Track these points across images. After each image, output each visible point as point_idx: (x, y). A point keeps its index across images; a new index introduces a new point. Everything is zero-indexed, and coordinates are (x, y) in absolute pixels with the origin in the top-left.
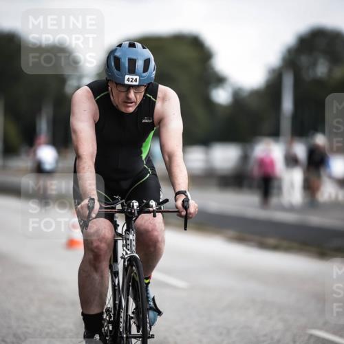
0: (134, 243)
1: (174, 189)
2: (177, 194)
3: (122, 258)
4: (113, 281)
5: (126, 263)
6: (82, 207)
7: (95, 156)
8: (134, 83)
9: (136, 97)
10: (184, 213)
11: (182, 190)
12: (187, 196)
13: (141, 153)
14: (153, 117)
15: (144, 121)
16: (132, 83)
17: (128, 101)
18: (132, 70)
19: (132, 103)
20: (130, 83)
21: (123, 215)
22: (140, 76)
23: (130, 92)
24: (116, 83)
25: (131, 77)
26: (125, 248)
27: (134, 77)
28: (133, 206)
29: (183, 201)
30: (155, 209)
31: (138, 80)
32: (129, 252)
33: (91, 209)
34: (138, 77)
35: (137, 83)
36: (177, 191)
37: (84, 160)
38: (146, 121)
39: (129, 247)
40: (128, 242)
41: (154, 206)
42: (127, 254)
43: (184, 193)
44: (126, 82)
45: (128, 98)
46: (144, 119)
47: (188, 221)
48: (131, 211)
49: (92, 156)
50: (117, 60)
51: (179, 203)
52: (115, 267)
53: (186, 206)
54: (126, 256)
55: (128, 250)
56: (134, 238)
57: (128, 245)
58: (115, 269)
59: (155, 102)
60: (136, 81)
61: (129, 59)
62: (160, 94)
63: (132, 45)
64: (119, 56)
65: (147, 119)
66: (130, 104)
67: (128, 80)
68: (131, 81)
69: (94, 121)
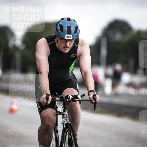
0: (68, 116)
1: (88, 90)
2: (90, 92)
3: (62, 124)
4: (56, 135)
5: (65, 127)
8: (70, 39)
9: (70, 45)
10: (94, 101)
11: (92, 90)
13: (69, 71)
14: (76, 54)
15: (72, 56)
17: (66, 47)
18: (69, 32)
19: (68, 48)
21: (62, 102)
22: (73, 35)
23: (67, 43)
24: (60, 38)
25: (68, 35)
26: (63, 119)
27: (70, 36)
28: (69, 98)
29: (93, 96)
30: (80, 99)
31: (72, 37)
32: (66, 121)
33: (47, 99)
34: (72, 36)
35: (71, 39)
36: (89, 90)
38: (73, 56)
39: (65, 118)
40: (65, 116)
41: (80, 98)
42: (64, 122)
43: (93, 91)
44: (66, 38)
45: (66, 46)
46: (72, 55)
47: (96, 105)
48: (67, 100)
51: (91, 96)
52: (57, 128)
53: (95, 98)
54: (64, 123)
55: (65, 120)
56: (68, 114)
57: (65, 117)
58: (57, 129)
59: (77, 47)
60: (71, 38)
61: (68, 27)
62: (80, 43)
63: (69, 19)
64: (63, 25)
65: (73, 55)
66: (67, 49)
67: (67, 37)
68: (68, 38)
69: (48, 55)
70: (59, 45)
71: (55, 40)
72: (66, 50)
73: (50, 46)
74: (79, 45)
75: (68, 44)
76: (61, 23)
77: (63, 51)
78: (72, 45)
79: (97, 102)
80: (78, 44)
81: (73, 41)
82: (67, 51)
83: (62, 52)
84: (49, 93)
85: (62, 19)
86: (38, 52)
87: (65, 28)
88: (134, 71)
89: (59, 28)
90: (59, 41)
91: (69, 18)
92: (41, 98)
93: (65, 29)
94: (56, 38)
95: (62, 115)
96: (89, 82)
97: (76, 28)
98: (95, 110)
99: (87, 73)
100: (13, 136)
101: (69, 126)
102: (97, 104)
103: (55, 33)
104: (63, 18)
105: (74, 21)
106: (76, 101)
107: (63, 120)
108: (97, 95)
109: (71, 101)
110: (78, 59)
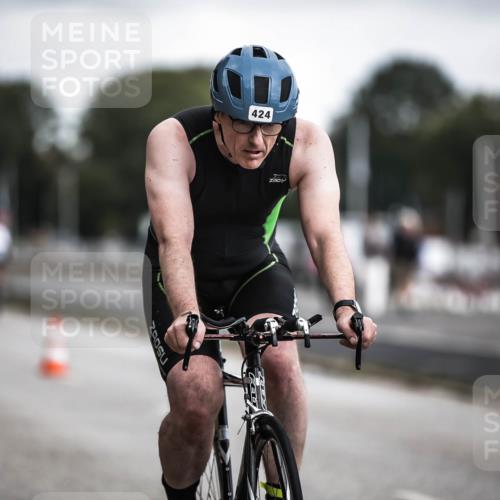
0: (263, 392)
1: (332, 298)
2: (338, 305)
3: (245, 418)
5: (253, 428)
6: (175, 330)
7: (191, 241)
8: (265, 120)
9: (265, 142)
10: (354, 340)
12: (355, 309)
13: (263, 232)
14: (288, 174)
15: (271, 180)
16: (260, 120)
17: (251, 149)
18: (262, 98)
19: (258, 152)
20: (257, 119)
21: (243, 342)
22: (276, 108)
23: (256, 134)
24: (231, 118)
25: (259, 108)
26: (248, 402)
27: (266, 109)
28: (269, 329)
29: (353, 319)
30: (307, 332)
31: (271, 114)
32: (256, 409)
33: (191, 333)
34: (271, 110)
35: (270, 120)
37: (175, 247)
38: (276, 180)
39: (255, 400)
40: (254, 391)
41: (306, 327)
42: (251, 411)
43: (350, 304)
44: (251, 118)
45: (253, 145)
46: (273, 177)
47: (363, 352)
48: (258, 337)
49: (187, 241)
50: (235, 79)
51: (345, 321)
52: (223, 432)
53: (358, 328)
54: (252, 416)
55: (255, 404)
56: (263, 383)
57: (254, 395)
58: (223, 436)
59: (292, 148)
60: (268, 117)
61: (256, 78)
62: (299, 134)
63: (259, 52)
64: (238, 72)
65: (277, 177)
66: (255, 155)
67: (255, 114)
68: (260, 117)
69: (189, 179)
70: (229, 142)
71: (211, 127)
72: (252, 159)
73: (194, 146)
74: (295, 141)
75: (259, 139)
76: (232, 66)
77: (243, 164)
78: (271, 143)
79: (366, 340)
80: (291, 139)
81: (278, 129)
82: (256, 164)
83: (238, 166)
84: (196, 312)
85: (237, 52)
86: (154, 166)
87: (249, 84)
88: (463, 232)
89: (225, 82)
90: (227, 130)
91: (262, 49)
92: (170, 329)
93: (247, 86)
94: (216, 118)
95: (242, 389)
96: (334, 270)
97: (287, 83)
98: (358, 368)
99: (326, 238)
100: (54, 455)
101: (268, 427)
102: (365, 348)
103: (213, 100)
104: (240, 49)
105: (280, 57)
106: (290, 338)
107: (247, 405)
108: (364, 318)
109: (275, 338)
110: (295, 189)
